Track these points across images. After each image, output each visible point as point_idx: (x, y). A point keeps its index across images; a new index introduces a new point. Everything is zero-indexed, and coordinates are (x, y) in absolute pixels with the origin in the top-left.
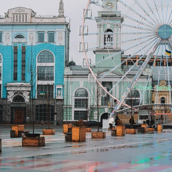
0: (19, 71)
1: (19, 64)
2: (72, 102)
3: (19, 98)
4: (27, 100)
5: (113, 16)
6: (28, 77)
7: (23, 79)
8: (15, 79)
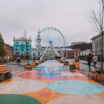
0: (22, 49)
1: (22, 48)
2: (32, 55)
3: (22, 54)
4: (24, 55)
5: (39, 39)
6: (24, 50)
7: (23, 51)
8: (21, 51)
